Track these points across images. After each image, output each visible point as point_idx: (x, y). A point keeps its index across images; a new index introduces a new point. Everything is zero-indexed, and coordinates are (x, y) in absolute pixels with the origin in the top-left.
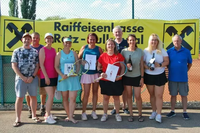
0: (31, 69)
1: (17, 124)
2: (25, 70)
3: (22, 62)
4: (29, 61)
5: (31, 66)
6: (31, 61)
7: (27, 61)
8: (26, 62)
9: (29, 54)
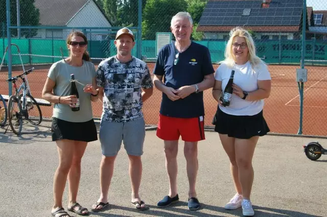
0: (128, 102)
1: (97, 206)
2: (117, 103)
3: (113, 88)
4: (126, 87)
5: (129, 96)
6: (129, 87)
7: (122, 87)
8: (119, 88)
9: (127, 72)
